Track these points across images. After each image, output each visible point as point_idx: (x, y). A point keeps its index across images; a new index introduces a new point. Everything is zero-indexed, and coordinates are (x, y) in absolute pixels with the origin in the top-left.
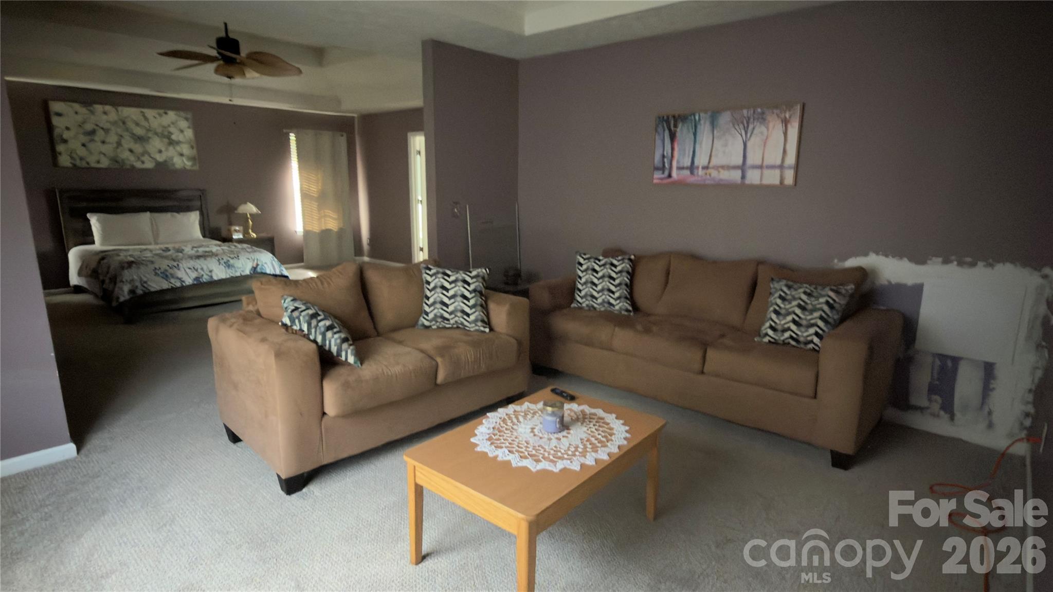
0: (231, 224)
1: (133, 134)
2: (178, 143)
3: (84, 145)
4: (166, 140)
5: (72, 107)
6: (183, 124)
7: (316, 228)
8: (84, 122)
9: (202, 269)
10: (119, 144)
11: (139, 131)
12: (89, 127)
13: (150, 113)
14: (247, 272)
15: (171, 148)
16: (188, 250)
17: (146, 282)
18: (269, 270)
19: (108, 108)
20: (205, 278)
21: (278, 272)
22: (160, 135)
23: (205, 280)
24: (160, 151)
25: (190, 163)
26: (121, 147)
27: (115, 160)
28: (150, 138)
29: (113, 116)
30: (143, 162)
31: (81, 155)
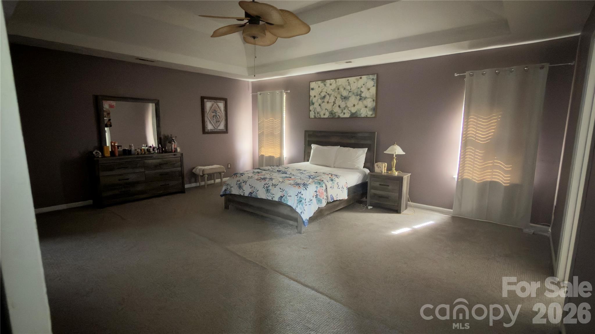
1: (342, 96)
2: (365, 98)
3: (320, 105)
4: (358, 97)
5: (317, 84)
6: (371, 84)
8: (321, 92)
10: (334, 103)
11: (345, 93)
12: (323, 94)
13: (352, 80)
15: (360, 102)
19: (333, 81)
22: (355, 94)
24: (354, 106)
25: (371, 113)
26: (335, 105)
27: (331, 113)
28: (350, 97)
29: (334, 86)
30: (344, 114)
31: (318, 111)
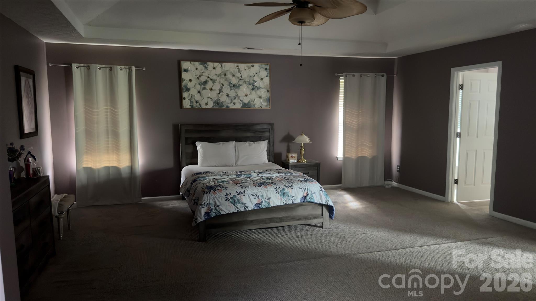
0: (289, 151)
1: (230, 83)
2: (259, 88)
3: (199, 92)
4: (251, 87)
5: (194, 64)
6: (264, 73)
7: (353, 155)
8: (200, 76)
9: (262, 196)
10: (220, 91)
11: (234, 81)
12: (203, 79)
13: (242, 66)
14: (298, 201)
15: (254, 92)
16: (255, 176)
17: (218, 206)
18: (317, 200)
19: (216, 64)
20: (264, 205)
21: (324, 202)
22: (247, 83)
23: (263, 207)
24: (246, 95)
25: (265, 104)
26: (221, 93)
27: (217, 102)
28: (240, 85)
29: (219, 70)
30: (234, 104)
31: (197, 99)
